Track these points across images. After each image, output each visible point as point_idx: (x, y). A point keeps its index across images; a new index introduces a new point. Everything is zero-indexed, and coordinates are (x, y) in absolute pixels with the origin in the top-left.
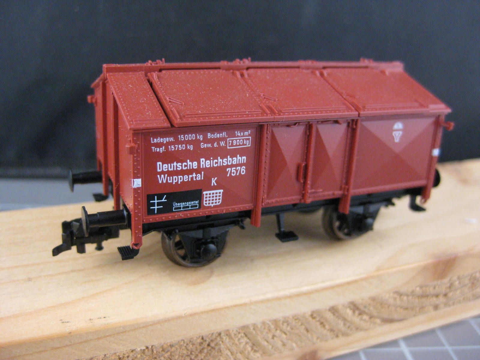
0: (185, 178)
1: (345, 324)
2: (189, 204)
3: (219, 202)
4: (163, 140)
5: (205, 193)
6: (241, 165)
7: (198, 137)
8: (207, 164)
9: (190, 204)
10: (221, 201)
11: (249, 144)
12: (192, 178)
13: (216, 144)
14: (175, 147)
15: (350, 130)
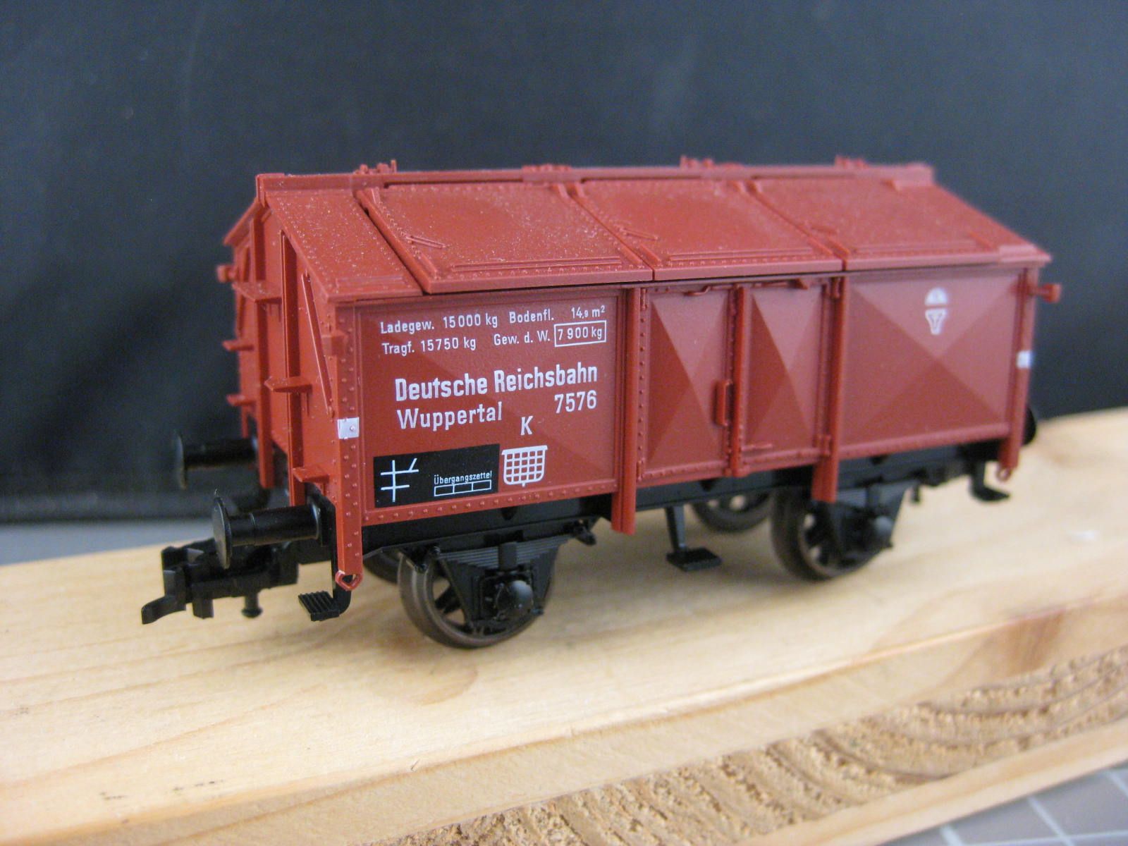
0: (459, 417)
1: (807, 789)
2: (469, 481)
3: (538, 476)
4: (408, 328)
5: (505, 453)
6: (585, 386)
7: (488, 321)
8: (509, 383)
9: (473, 481)
10: (542, 472)
11: (603, 339)
12: (476, 417)
13: (528, 336)
14: (436, 344)
15: (827, 303)
